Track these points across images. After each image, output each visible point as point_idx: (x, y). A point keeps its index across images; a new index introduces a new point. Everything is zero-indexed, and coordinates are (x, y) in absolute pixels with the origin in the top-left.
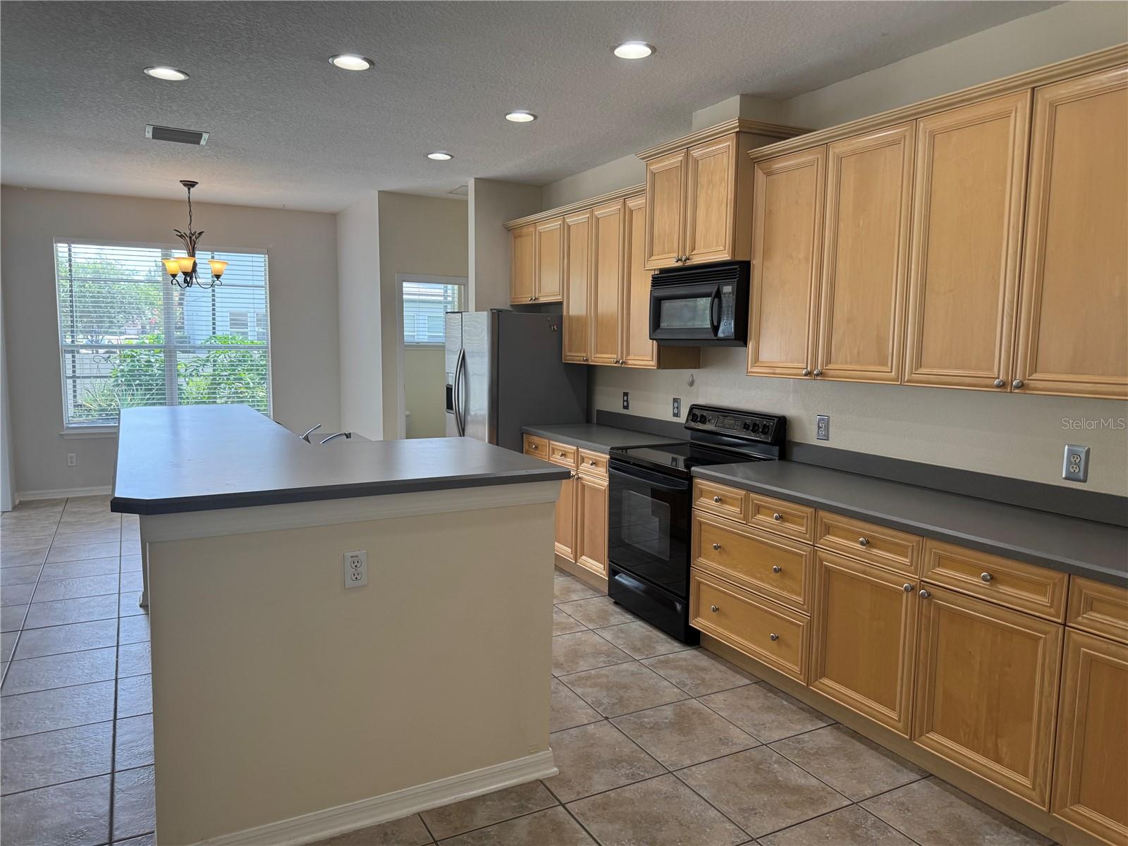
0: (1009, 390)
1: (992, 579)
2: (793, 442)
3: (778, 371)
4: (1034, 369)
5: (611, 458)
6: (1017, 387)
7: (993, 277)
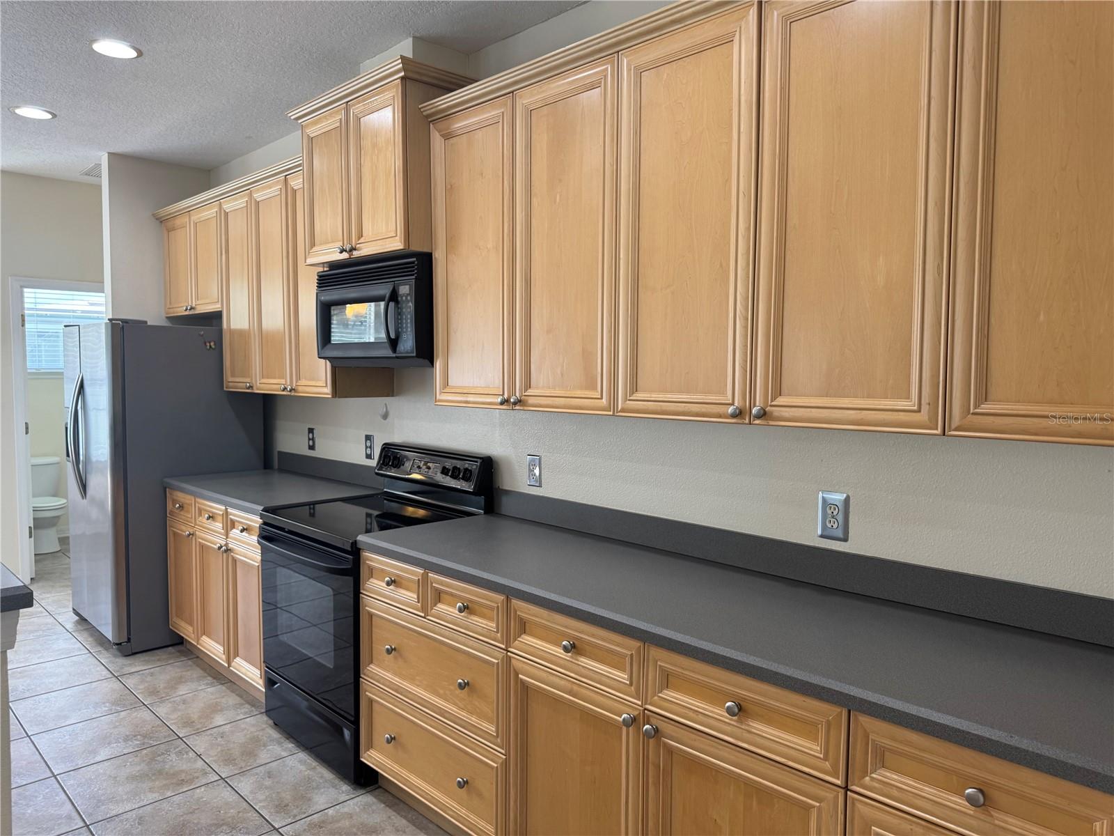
0: (747, 421)
1: (741, 710)
2: (502, 490)
3: (471, 398)
4: (778, 392)
5: (265, 523)
6: (758, 417)
7: (721, 266)
